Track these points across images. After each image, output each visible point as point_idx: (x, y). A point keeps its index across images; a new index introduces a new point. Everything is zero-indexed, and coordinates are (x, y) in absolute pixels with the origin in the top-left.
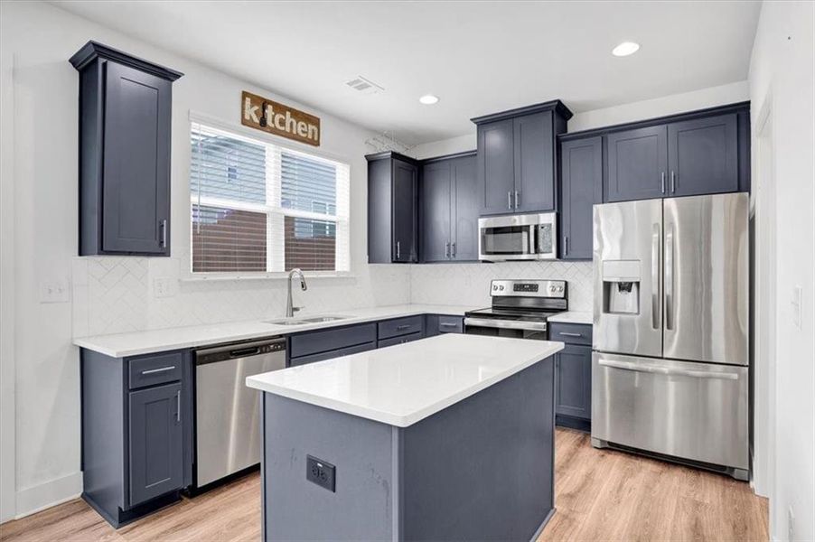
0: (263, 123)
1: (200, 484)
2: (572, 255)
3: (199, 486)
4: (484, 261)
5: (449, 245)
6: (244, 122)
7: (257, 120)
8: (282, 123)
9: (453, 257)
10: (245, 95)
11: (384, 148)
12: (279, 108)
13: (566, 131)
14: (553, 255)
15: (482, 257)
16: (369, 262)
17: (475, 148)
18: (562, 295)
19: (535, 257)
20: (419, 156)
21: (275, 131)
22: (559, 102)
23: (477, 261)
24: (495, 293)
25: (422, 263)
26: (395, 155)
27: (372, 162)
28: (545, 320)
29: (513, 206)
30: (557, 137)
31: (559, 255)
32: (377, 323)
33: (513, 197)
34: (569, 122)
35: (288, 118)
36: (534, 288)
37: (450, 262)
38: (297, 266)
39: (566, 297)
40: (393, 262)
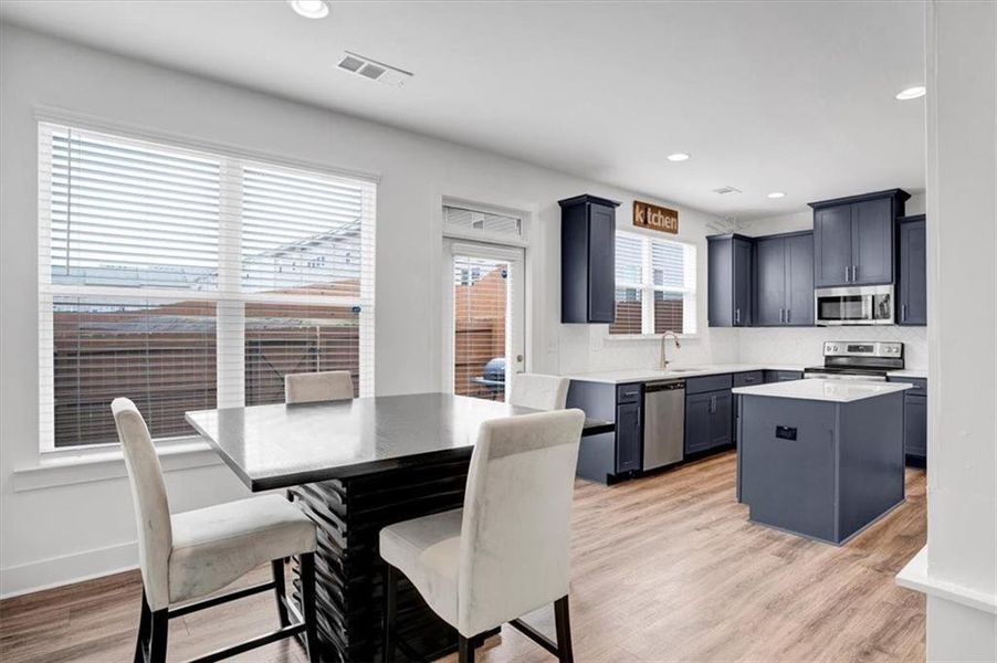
0: (646, 222)
1: (646, 468)
2: (909, 320)
3: (645, 469)
4: (819, 326)
5: (783, 312)
6: (635, 224)
7: (642, 221)
8: (656, 220)
9: (786, 321)
10: (636, 203)
11: (727, 231)
12: (655, 209)
13: (904, 214)
14: (891, 321)
15: (817, 322)
16: (710, 325)
17: (812, 228)
18: (898, 355)
19: (873, 322)
20: (753, 235)
21: (653, 227)
22: (899, 190)
23: (813, 325)
24: (827, 353)
25: (755, 326)
26: (737, 237)
27: (713, 242)
28: (885, 375)
29: (850, 279)
30: (896, 220)
31: (897, 321)
32: (733, 374)
33: (850, 271)
34: (907, 203)
35: (660, 216)
36: (869, 349)
37: (784, 326)
38: (670, 329)
39: (902, 357)
40: (734, 326)
